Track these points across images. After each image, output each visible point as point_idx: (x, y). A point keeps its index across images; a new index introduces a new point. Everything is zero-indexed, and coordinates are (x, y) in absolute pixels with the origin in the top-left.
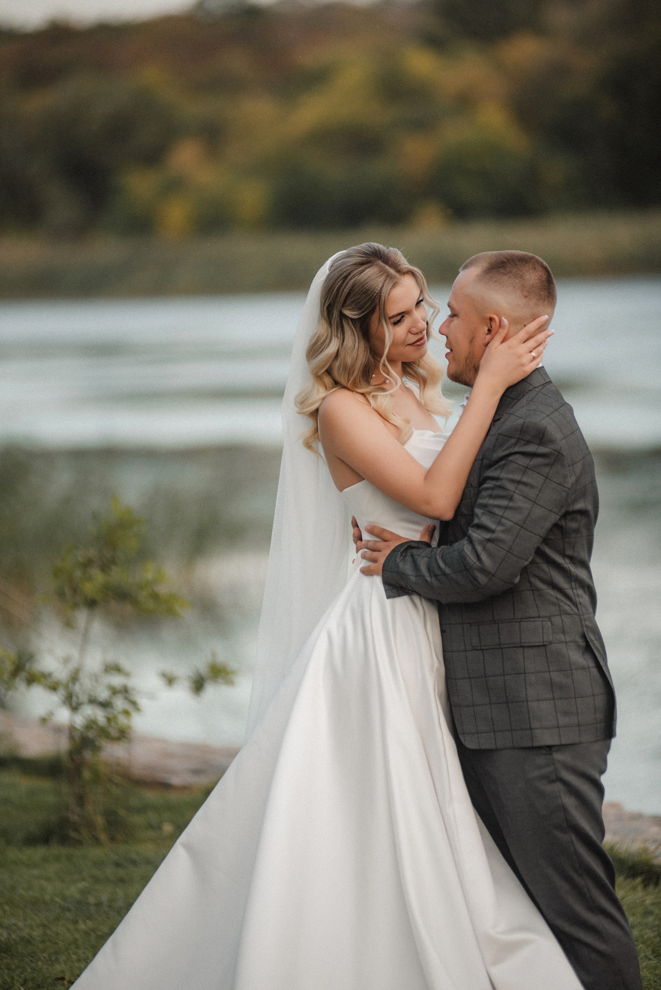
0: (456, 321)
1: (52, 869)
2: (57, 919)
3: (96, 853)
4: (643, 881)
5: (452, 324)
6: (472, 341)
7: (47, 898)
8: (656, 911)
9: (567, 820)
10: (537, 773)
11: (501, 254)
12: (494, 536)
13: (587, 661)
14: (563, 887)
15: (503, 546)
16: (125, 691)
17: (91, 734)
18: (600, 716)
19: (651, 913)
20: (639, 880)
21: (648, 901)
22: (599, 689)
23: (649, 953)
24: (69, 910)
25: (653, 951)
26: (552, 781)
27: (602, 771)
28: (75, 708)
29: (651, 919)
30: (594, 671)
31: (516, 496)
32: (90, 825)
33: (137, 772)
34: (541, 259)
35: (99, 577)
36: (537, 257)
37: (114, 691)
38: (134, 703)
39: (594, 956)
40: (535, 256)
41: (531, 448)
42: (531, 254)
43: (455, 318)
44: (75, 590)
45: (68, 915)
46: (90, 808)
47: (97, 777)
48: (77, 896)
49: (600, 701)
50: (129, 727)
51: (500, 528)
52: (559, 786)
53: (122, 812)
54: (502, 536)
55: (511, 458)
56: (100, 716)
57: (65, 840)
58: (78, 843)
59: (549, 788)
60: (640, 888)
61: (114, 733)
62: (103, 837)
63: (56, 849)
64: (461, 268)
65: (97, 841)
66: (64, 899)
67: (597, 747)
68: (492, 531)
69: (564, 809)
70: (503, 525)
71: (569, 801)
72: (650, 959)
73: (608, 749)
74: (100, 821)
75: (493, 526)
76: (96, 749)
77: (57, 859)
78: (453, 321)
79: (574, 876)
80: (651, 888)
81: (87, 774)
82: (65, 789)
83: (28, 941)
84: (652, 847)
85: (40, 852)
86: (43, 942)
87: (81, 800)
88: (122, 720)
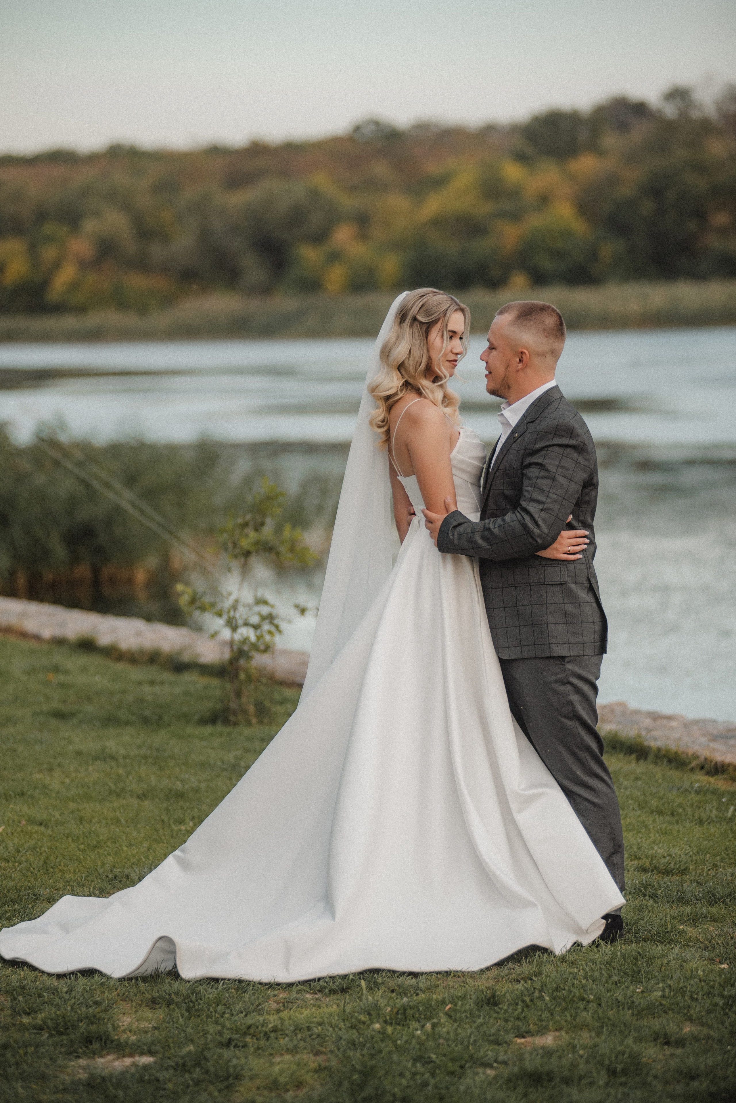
0: (494, 352)
1: (217, 741)
2: (218, 776)
3: (247, 731)
4: (637, 757)
5: (492, 354)
6: (507, 367)
7: (211, 761)
8: (644, 777)
9: (573, 711)
10: (554, 678)
11: (527, 304)
12: (545, 506)
13: (591, 599)
14: (570, 759)
15: (552, 513)
16: (270, 618)
17: (246, 648)
18: (597, 637)
19: (640, 779)
20: (634, 756)
21: (639, 770)
22: (597, 618)
23: (635, 806)
24: (226, 770)
25: (639, 805)
26: (564, 684)
27: (597, 678)
28: (234, 629)
29: (639, 783)
30: (594, 605)
31: (557, 476)
32: (245, 712)
33: (280, 675)
34: (555, 308)
35: (253, 535)
36: (553, 306)
37: (263, 618)
38: (277, 627)
39: (589, 806)
40: (551, 305)
41: (565, 441)
42: (548, 304)
43: (494, 351)
44: (235, 545)
45: (226, 774)
46: (244, 700)
47: (249, 679)
48: (233, 761)
49: (598, 627)
50: (274, 644)
51: (548, 501)
52: (569, 687)
53: (267, 704)
54: (551, 506)
55: (550, 449)
56: (251, 634)
57: (226, 722)
58: (236, 724)
59: (561, 688)
60: (634, 762)
61: (262, 647)
62: (254, 721)
63: (220, 728)
64: (497, 313)
65: (249, 724)
66: (223, 762)
67: (595, 659)
68: (544, 503)
69: (571, 703)
70: (550, 498)
71: (575, 698)
72: (636, 811)
73: (601, 661)
74: (251, 709)
75: (543, 499)
76: (249, 658)
77: (221, 734)
78: (491, 352)
79: (577, 750)
80: (641, 762)
81: (242, 676)
82: (228, 686)
83: (197, 791)
84: (643, 733)
85: (208, 730)
86: (207, 791)
87: (238, 694)
88: (268, 638)
